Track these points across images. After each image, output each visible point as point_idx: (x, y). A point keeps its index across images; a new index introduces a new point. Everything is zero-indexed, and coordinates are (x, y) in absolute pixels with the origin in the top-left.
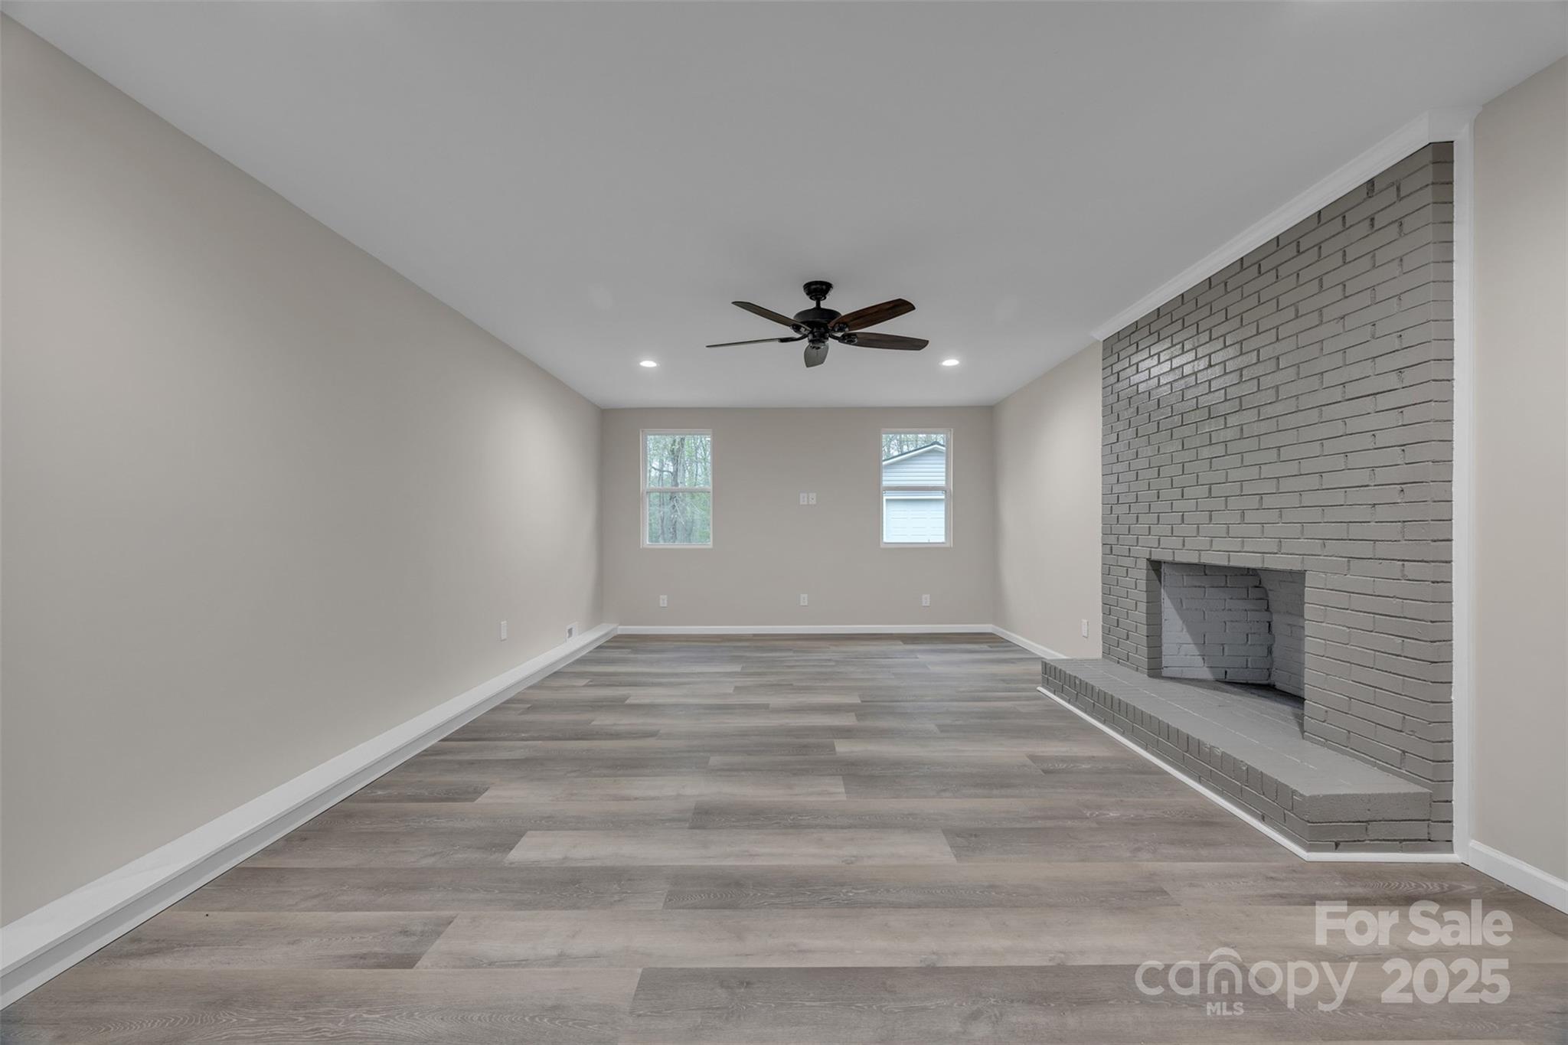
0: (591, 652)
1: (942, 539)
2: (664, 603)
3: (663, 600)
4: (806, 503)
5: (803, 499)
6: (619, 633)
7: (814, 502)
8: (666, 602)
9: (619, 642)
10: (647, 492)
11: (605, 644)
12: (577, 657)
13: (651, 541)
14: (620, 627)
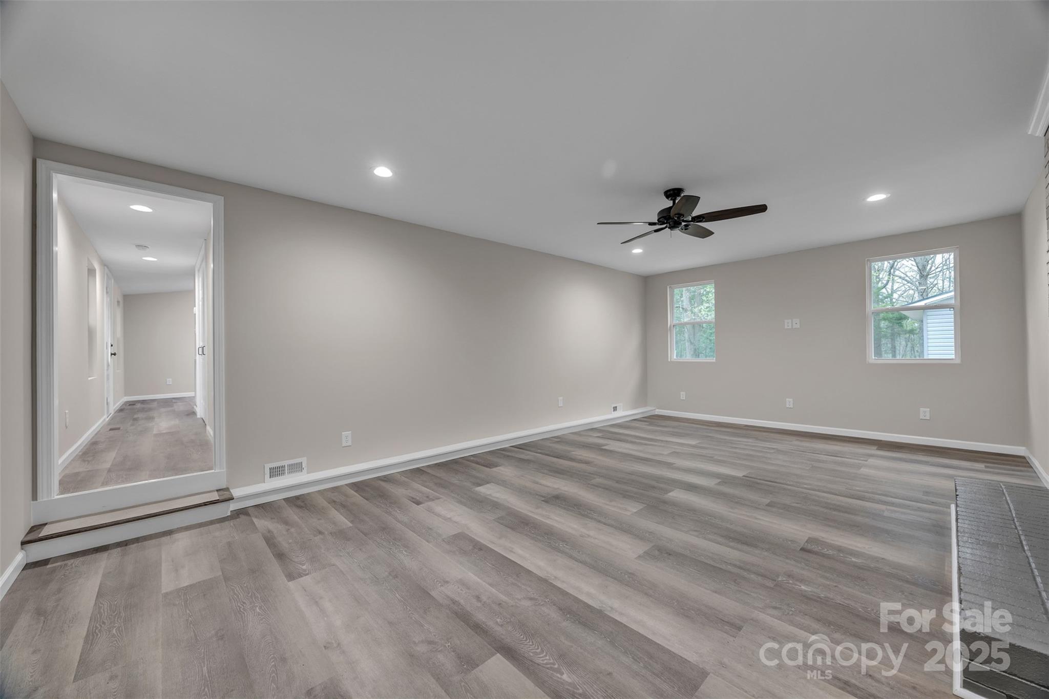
0: (627, 421)
1: (953, 357)
2: (683, 397)
3: (683, 395)
4: (790, 327)
5: (788, 324)
6: (656, 413)
7: (798, 326)
8: (684, 396)
9: (653, 419)
10: (674, 326)
11: (642, 419)
12: (614, 423)
13: (677, 356)
14: (657, 410)
